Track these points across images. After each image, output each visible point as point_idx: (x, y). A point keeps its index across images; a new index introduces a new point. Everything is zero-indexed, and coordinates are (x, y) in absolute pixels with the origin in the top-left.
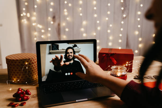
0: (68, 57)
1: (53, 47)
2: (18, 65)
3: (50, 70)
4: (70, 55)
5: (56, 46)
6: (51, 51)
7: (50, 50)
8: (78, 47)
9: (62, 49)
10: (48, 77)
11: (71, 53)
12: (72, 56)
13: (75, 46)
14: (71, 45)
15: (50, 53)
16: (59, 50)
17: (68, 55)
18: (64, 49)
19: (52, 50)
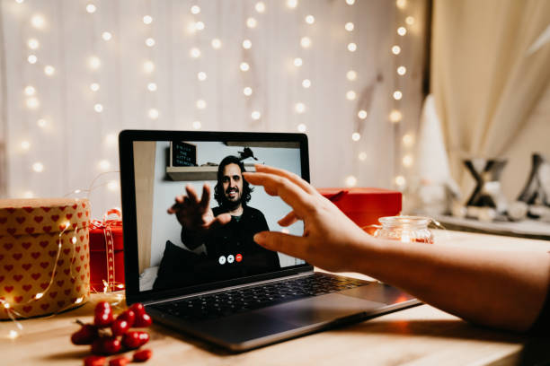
0: (227, 195)
1: (180, 154)
2: (33, 229)
3: (169, 243)
4: (234, 188)
5: (188, 152)
6: (172, 169)
7: (168, 164)
8: (256, 159)
9: (205, 163)
10: (160, 273)
11: (236, 178)
12: (237, 191)
13: (248, 154)
14: (235, 151)
15: (168, 178)
16: (196, 165)
17: (226, 186)
18: (213, 165)
19: (174, 165)
